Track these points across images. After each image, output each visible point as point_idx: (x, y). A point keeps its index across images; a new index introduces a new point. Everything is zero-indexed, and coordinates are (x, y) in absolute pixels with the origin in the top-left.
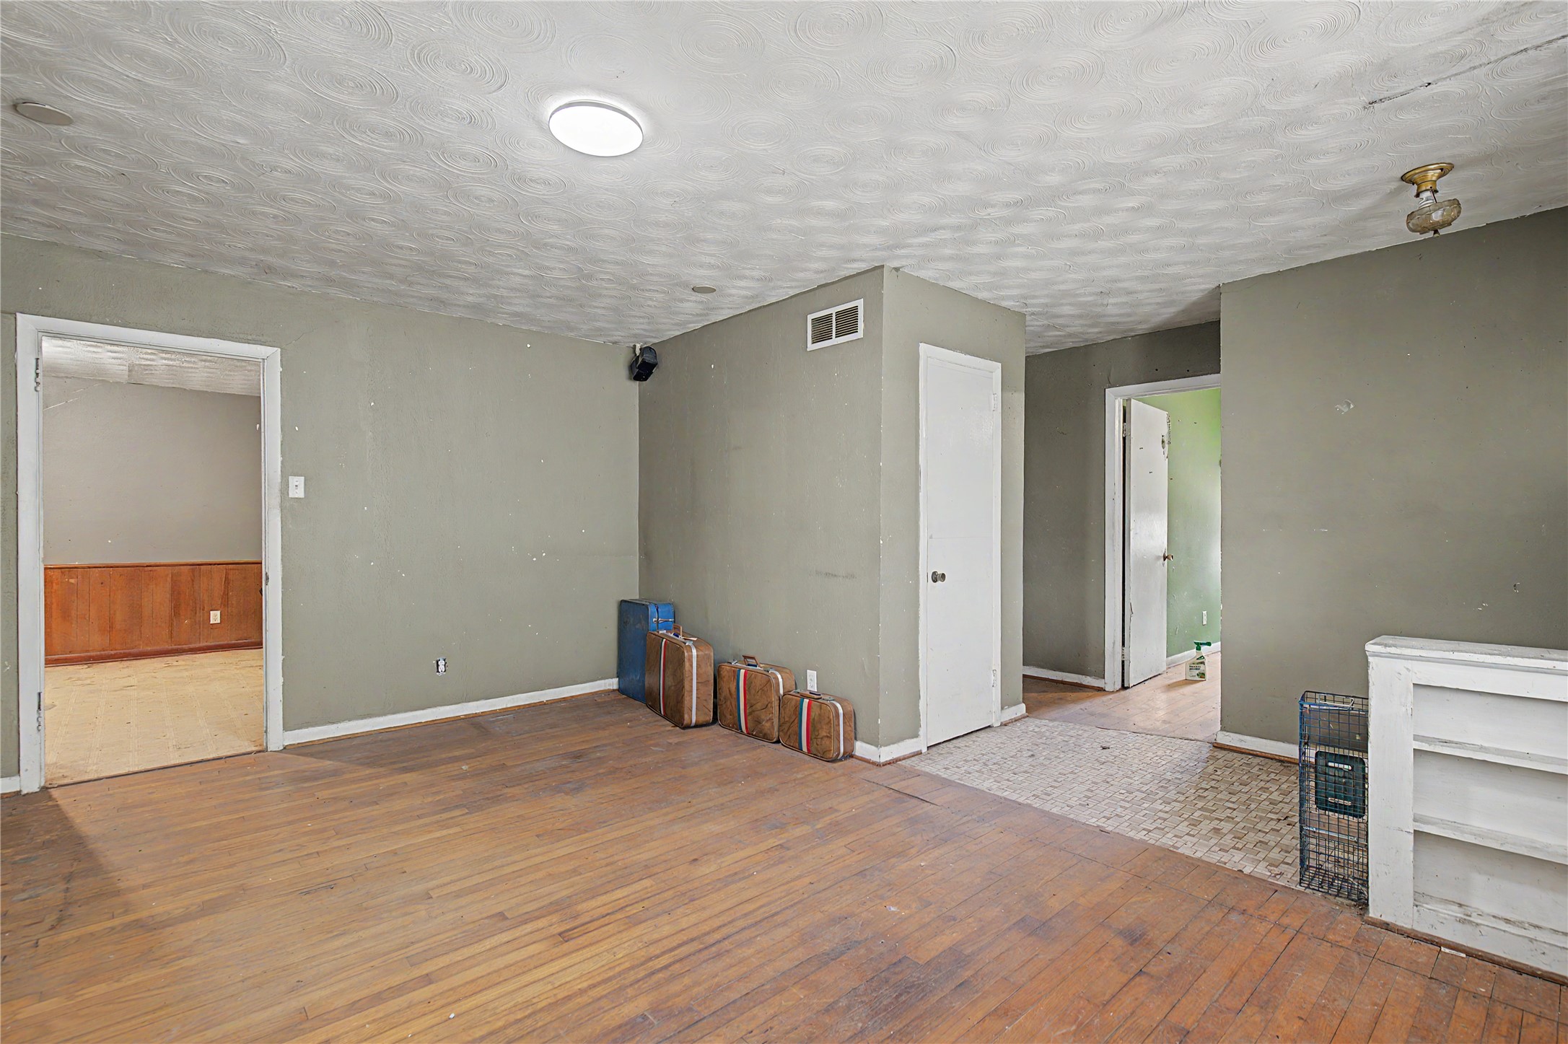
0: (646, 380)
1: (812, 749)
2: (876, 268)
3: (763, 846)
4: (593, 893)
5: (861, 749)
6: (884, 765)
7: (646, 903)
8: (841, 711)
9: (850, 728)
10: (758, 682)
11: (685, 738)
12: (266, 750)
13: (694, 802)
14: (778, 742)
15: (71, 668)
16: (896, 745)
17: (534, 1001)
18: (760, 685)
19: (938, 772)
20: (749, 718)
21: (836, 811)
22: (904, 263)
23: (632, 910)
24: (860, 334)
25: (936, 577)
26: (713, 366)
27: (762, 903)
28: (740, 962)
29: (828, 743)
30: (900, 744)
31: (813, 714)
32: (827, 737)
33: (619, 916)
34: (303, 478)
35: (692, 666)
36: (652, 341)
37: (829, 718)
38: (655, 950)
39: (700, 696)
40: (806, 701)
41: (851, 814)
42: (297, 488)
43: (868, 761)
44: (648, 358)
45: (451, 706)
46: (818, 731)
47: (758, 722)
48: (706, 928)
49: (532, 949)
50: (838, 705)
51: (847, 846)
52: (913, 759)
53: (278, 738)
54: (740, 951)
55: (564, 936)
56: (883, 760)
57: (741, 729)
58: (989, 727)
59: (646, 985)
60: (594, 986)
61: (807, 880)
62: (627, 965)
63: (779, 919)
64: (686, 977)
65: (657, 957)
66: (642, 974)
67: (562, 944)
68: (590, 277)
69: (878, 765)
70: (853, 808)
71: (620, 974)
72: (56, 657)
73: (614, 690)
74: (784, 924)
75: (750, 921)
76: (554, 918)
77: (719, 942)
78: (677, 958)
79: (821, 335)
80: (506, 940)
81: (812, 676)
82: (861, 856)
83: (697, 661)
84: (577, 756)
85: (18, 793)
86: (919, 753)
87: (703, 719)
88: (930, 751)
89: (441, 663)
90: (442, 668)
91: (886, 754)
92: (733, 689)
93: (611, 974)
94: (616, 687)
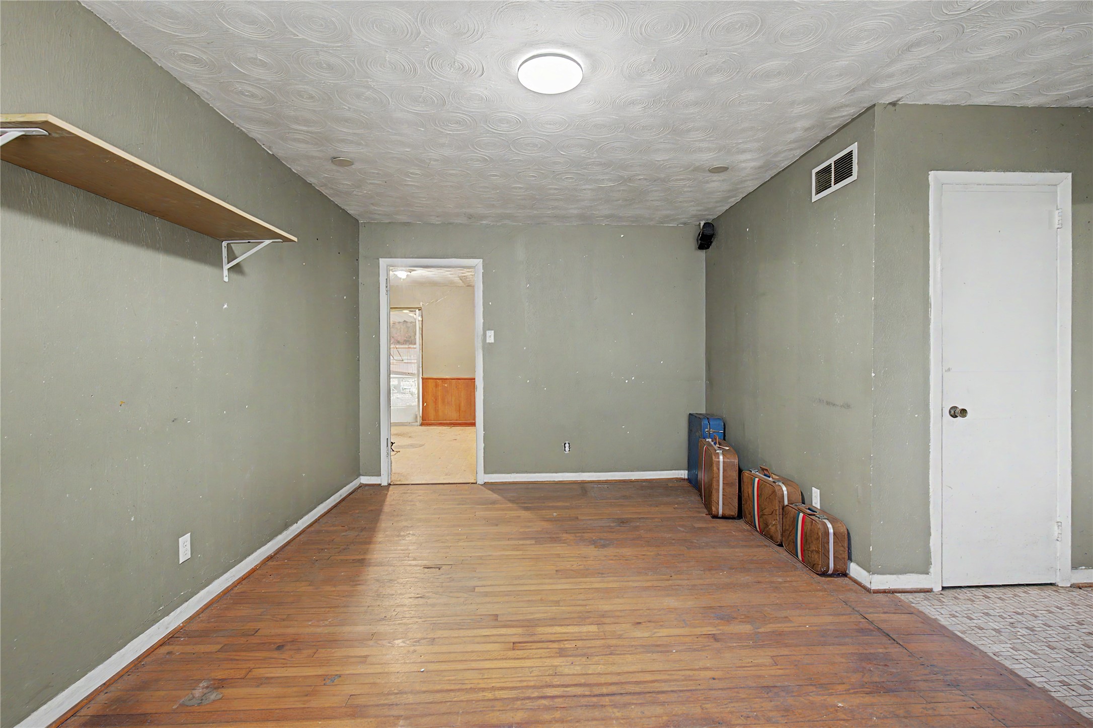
0: (708, 248)
1: (806, 559)
2: (868, 109)
3: (698, 631)
4: (554, 621)
5: (854, 570)
6: (874, 593)
7: (579, 644)
8: (831, 531)
9: (842, 548)
10: (767, 491)
11: (710, 525)
12: (476, 483)
13: (674, 577)
14: (781, 545)
15: (444, 427)
16: (894, 576)
17: (466, 682)
18: (770, 495)
19: (938, 617)
20: (761, 520)
21: (790, 621)
22: (900, 96)
23: (567, 645)
24: (855, 176)
25: (958, 413)
26: (748, 230)
27: (659, 678)
28: (603, 720)
29: (816, 556)
30: (900, 576)
31: (805, 528)
32: (816, 551)
33: (555, 645)
34: (493, 331)
35: (719, 469)
36: (710, 218)
37: (818, 534)
38: (556, 681)
39: (725, 494)
40: (801, 515)
41: (804, 629)
42: (491, 337)
43: (859, 584)
44: (708, 232)
45: (572, 474)
46: (809, 544)
47: (767, 525)
48: (603, 680)
49: (489, 647)
50: (830, 526)
51: (775, 658)
52: (917, 595)
53: (483, 478)
54: (611, 711)
55: (515, 645)
56: (874, 587)
57: (756, 528)
58: (1051, 584)
59: (531, 704)
60: (502, 689)
61: (710, 674)
62: (532, 684)
63: (662, 698)
64: (559, 712)
65: (554, 686)
66: (536, 694)
67: (511, 650)
68: (630, 179)
69: (868, 590)
70: (807, 624)
71: (522, 687)
72: (440, 422)
73: (684, 479)
74: (663, 704)
75: (637, 689)
76: (519, 630)
77: (602, 695)
78: (565, 694)
79: (823, 185)
80: (485, 634)
81: (816, 493)
82: (781, 672)
83: (723, 466)
84: (623, 522)
85: (380, 484)
86: (930, 591)
87: (728, 513)
88: (945, 592)
89: (567, 445)
90: (567, 449)
91: (878, 582)
92: (750, 492)
93: (518, 685)
94: (686, 477)
